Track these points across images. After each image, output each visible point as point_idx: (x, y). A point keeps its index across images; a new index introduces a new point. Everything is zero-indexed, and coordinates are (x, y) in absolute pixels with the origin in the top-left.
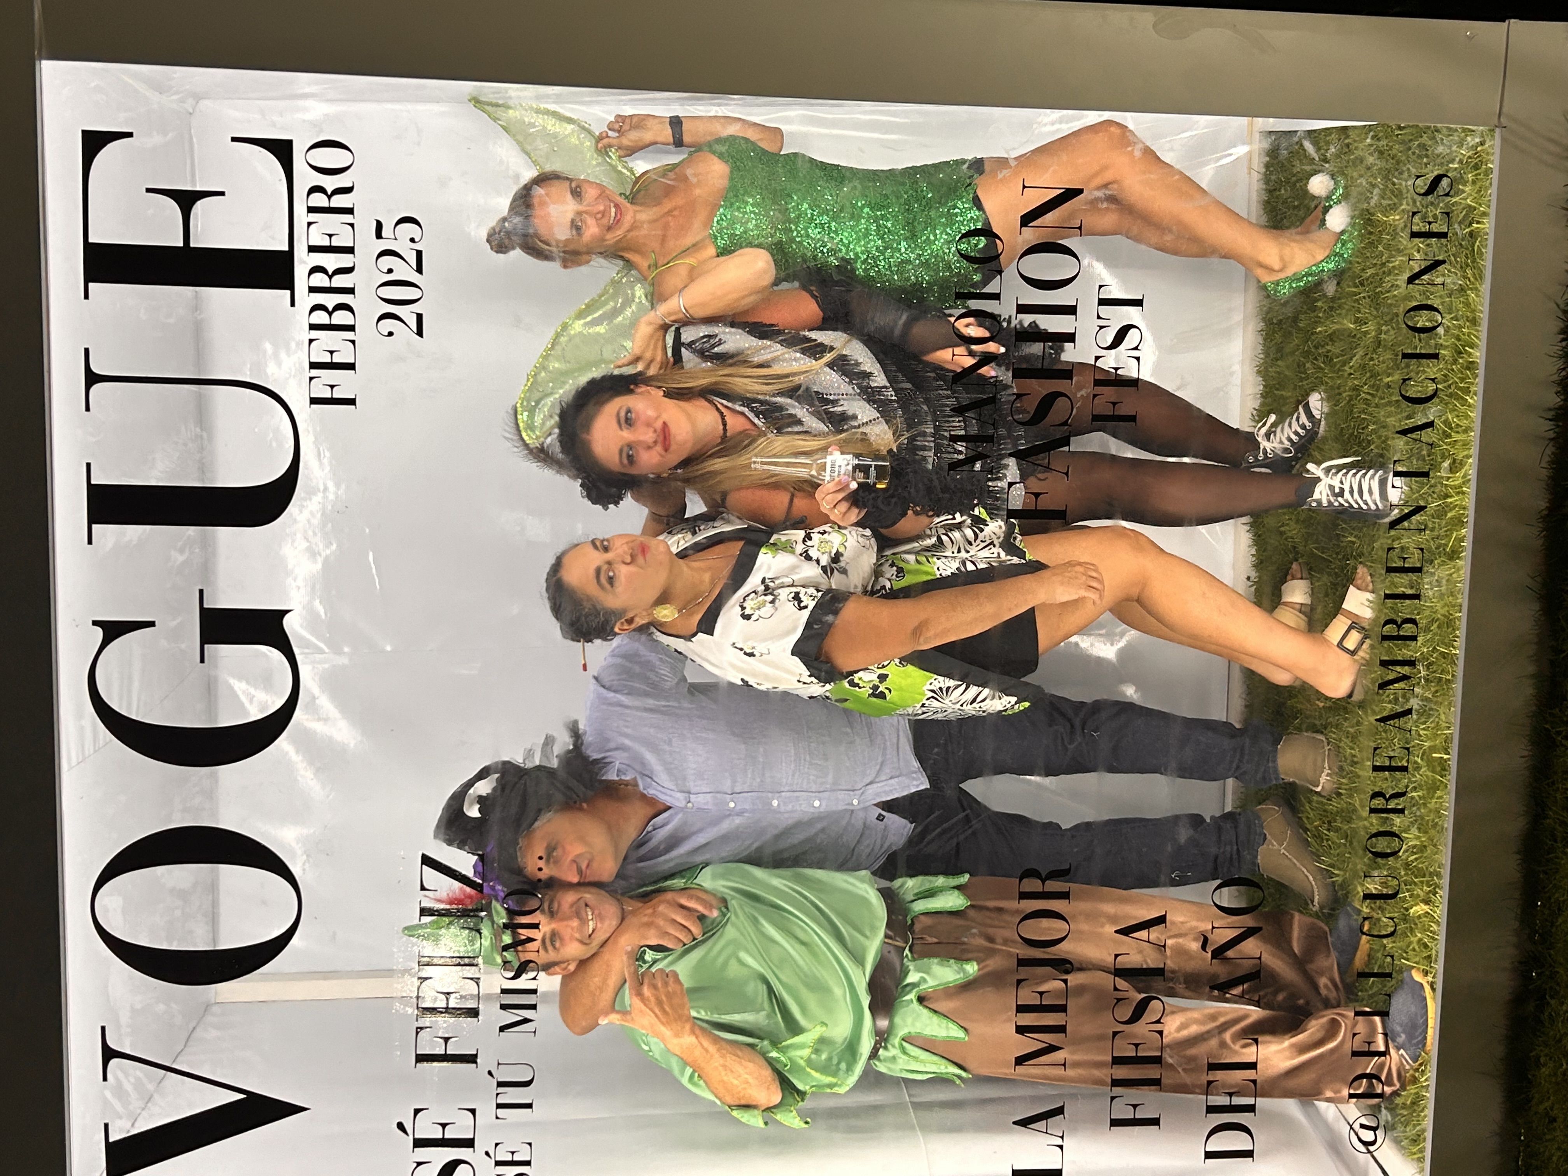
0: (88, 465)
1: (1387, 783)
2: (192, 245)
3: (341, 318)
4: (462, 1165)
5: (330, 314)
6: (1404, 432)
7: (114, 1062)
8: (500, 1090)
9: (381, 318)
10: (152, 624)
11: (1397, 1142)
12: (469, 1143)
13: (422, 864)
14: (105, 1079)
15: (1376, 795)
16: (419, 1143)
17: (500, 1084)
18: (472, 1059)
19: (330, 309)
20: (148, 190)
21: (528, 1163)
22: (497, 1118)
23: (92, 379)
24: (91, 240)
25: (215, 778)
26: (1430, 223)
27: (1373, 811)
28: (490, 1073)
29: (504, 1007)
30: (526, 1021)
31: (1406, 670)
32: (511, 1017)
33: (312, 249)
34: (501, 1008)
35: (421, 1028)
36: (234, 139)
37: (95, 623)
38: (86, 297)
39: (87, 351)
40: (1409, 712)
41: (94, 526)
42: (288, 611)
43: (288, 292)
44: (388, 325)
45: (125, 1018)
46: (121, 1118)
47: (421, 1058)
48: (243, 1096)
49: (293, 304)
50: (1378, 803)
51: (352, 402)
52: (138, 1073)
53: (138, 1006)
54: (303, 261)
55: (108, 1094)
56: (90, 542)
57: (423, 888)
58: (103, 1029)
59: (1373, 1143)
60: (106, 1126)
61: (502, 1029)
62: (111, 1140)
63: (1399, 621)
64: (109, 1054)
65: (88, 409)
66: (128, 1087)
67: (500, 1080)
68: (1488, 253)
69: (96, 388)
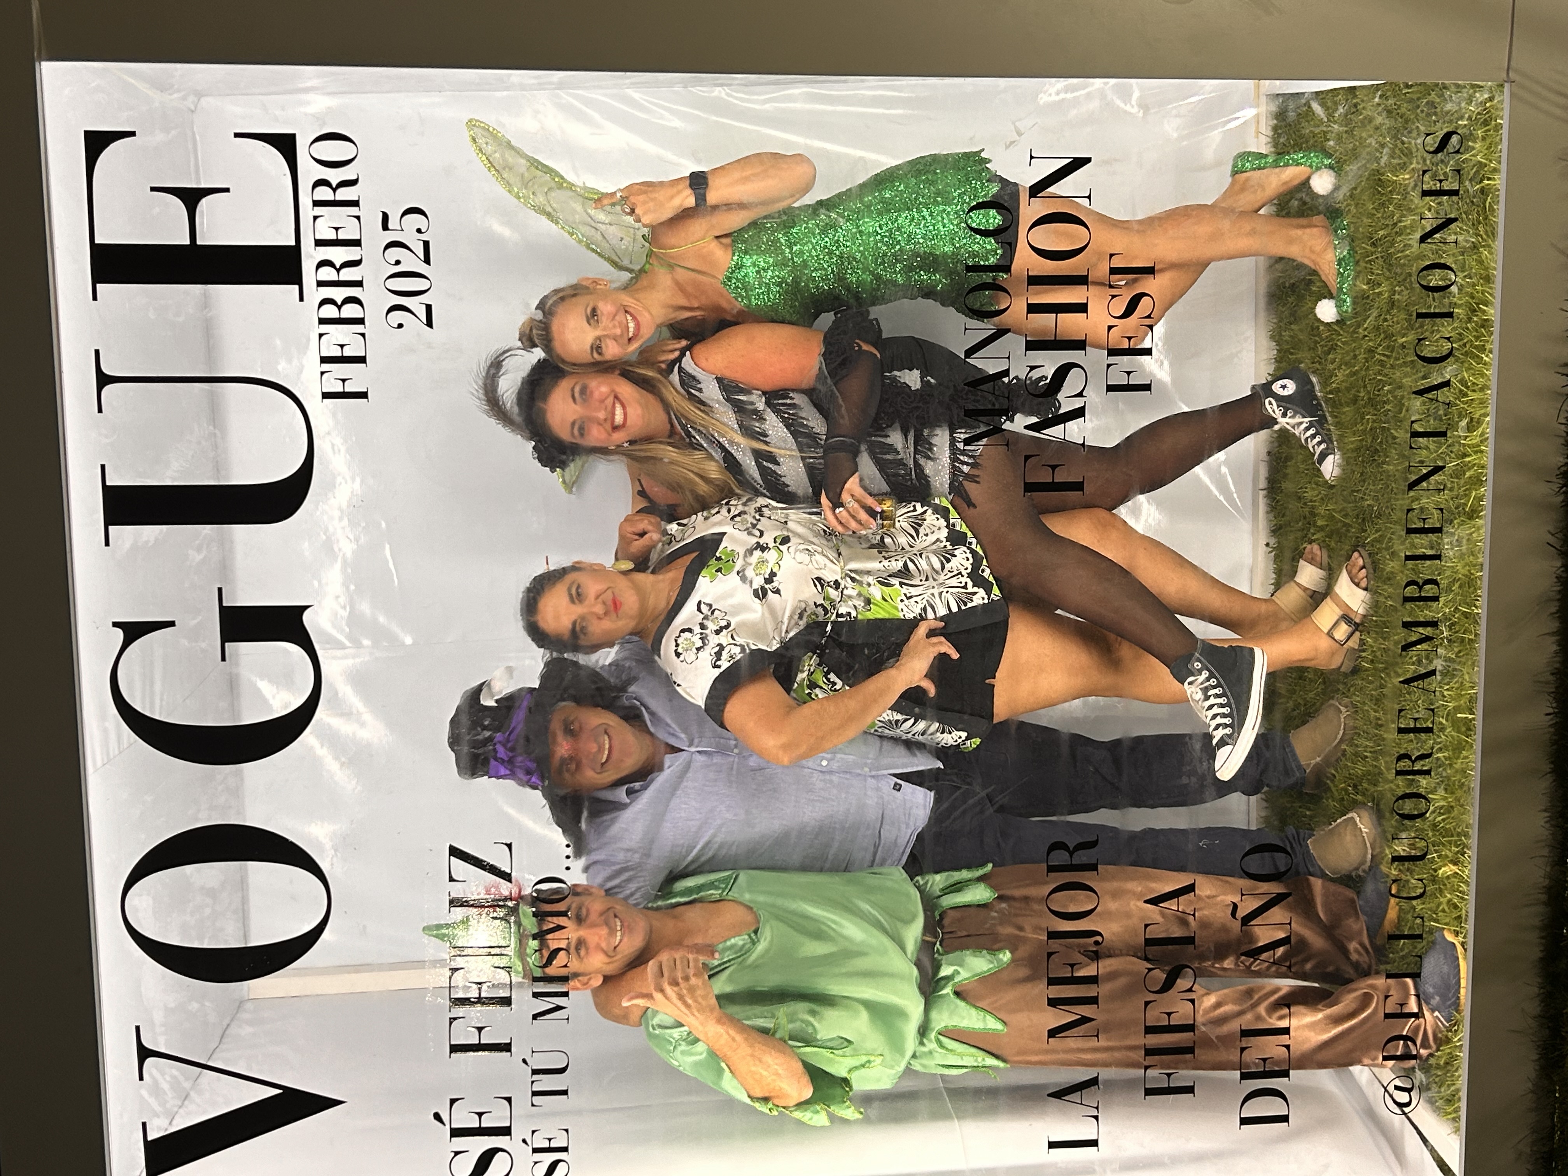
0: (103, 467)
1: (1413, 745)
2: (199, 242)
3: (351, 311)
4: (500, 1153)
5: (339, 308)
6: (1420, 393)
7: (150, 1061)
8: (535, 1077)
9: (390, 310)
10: (172, 624)
11: (1431, 1102)
12: (506, 1131)
13: (450, 855)
14: (141, 1078)
15: (1401, 758)
16: (456, 1133)
17: (535, 1072)
18: (506, 1048)
19: (339, 303)
20: (153, 189)
21: (565, 1149)
22: (533, 1105)
23: (103, 380)
24: (97, 241)
25: (240, 775)
26: (1441, 181)
27: (1399, 773)
28: (524, 1061)
29: (536, 995)
30: (558, 1008)
31: (1428, 631)
32: (544, 1005)
33: (319, 243)
34: (534, 996)
35: (455, 1019)
36: (237, 135)
37: (115, 625)
38: (95, 298)
39: (97, 352)
40: (1433, 673)
41: (111, 528)
42: (307, 607)
43: (297, 287)
44: (397, 317)
45: (158, 1016)
46: (158, 1116)
47: (455, 1049)
48: (280, 1091)
49: (301, 299)
50: (1404, 764)
51: (364, 395)
52: (175, 1072)
53: (172, 1005)
54: (310, 256)
55: (144, 1093)
56: (107, 544)
57: (451, 879)
58: (138, 1029)
59: (1408, 1104)
60: (144, 1125)
61: (535, 1017)
62: (149, 1139)
63: (1421, 582)
64: (144, 1054)
65: (100, 410)
66: (165, 1086)
67: (534, 1068)
68: (1501, 209)
69: (107, 390)
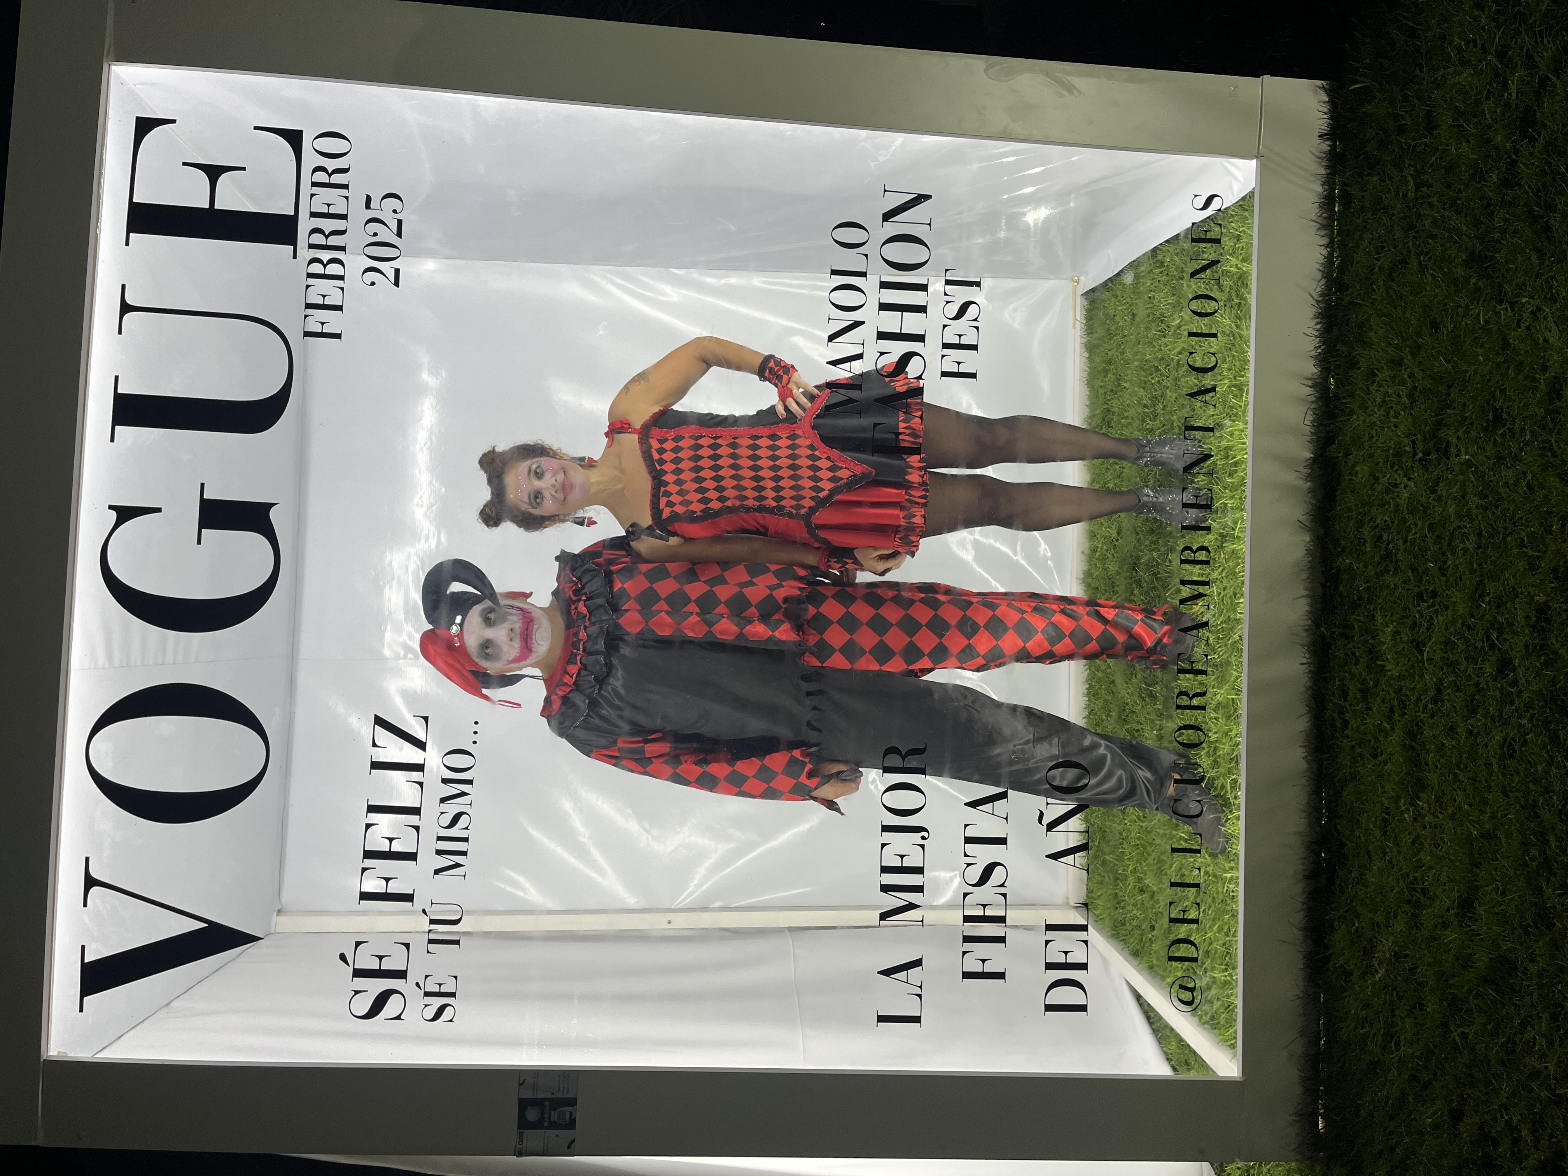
0: (117, 378)
1: (1191, 684)
2: (216, 207)
3: (334, 269)
4: (395, 995)
5: (325, 266)
6: (1193, 396)
7: (94, 890)
8: (432, 927)
9: (366, 271)
10: (159, 510)
12: (401, 975)
13: (375, 724)
14: (85, 905)
15: (1181, 694)
16: (358, 973)
17: (432, 922)
18: (408, 898)
19: (325, 263)
20: (184, 164)
21: (453, 995)
22: (428, 952)
23: (126, 308)
24: (135, 200)
26: (1206, 232)
27: (1179, 707)
28: (424, 911)
30: (458, 865)
31: (1201, 589)
32: (444, 862)
33: (313, 215)
34: (437, 853)
35: (366, 870)
36: (257, 128)
37: (111, 507)
38: (127, 244)
39: (124, 286)
41: (117, 427)
42: (274, 504)
43: (292, 247)
44: (371, 276)
45: (106, 850)
46: (97, 940)
47: (364, 896)
48: (205, 925)
49: (295, 257)
50: (1183, 700)
51: (338, 336)
52: (117, 902)
53: (119, 840)
54: (305, 224)
55: (86, 918)
56: (112, 440)
57: (374, 745)
58: (87, 859)
59: (1191, 1005)
60: (83, 947)
61: (437, 872)
62: (86, 961)
64: (90, 882)
65: (120, 332)
66: (106, 914)
67: (433, 918)
69: (129, 317)
